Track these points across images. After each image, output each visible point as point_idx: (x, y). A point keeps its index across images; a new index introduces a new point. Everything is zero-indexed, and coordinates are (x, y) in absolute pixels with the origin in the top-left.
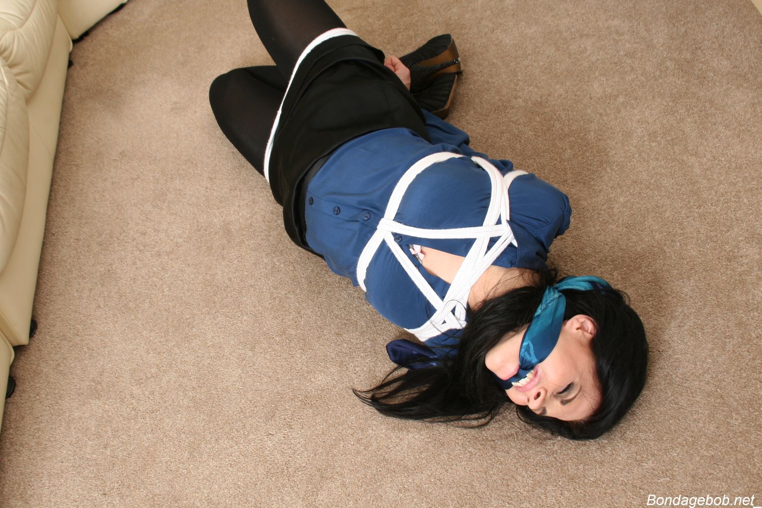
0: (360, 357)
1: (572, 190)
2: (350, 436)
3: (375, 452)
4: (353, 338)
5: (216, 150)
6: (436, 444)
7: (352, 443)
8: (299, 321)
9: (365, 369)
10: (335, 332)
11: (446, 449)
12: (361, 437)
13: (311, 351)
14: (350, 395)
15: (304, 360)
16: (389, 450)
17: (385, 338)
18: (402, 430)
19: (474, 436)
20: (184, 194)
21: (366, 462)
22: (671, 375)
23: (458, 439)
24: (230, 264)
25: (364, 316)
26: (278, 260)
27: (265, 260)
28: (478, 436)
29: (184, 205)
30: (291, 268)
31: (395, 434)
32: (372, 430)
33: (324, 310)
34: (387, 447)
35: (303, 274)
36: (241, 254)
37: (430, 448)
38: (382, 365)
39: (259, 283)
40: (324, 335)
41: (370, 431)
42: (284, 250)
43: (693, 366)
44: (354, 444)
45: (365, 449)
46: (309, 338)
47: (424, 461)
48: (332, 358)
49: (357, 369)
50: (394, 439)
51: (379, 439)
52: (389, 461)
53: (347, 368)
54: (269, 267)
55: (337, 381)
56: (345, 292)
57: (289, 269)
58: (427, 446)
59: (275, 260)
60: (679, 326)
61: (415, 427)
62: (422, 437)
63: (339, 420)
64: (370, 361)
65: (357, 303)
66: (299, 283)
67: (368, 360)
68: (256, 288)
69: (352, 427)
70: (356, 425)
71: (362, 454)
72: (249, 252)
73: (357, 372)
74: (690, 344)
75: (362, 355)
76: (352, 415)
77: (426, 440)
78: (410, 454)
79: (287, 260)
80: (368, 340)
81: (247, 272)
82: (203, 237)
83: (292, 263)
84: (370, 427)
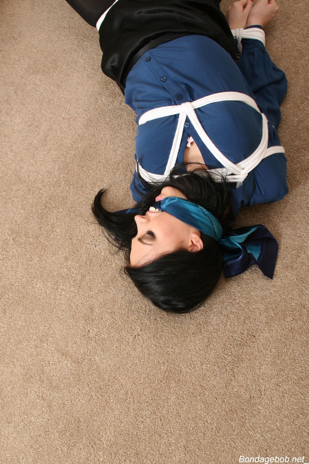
0: (69, 284)
1: (281, 223)
2: (33, 341)
3: (40, 361)
4: (73, 267)
5: (75, 60)
6: (76, 377)
7: (32, 346)
8: (50, 234)
9: (67, 296)
10: (65, 255)
11: (80, 385)
12: (39, 345)
13: (44, 262)
14: (48, 310)
15: (37, 266)
16: (48, 365)
17: (91, 279)
18: (63, 355)
19: (100, 386)
20: (38, 90)
21: (32, 365)
22: (246, 419)
23: (91, 382)
24: (35, 163)
25: (88, 253)
26: (63, 177)
27: (56, 173)
28: (102, 388)
29: (33, 99)
30: (67, 188)
31: (58, 355)
32: (47, 344)
33: (67, 235)
34: (49, 361)
35: (72, 198)
36: (45, 159)
37: (72, 378)
38: (78, 299)
39: (43, 189)
40: (58, 254)
41: (45, 344)
42: (71, 170)
43: (265, 422)
44: (32, 348)
45: (36, 355)
46: (48, 252)
47: (62, 386)
48: (53, 276)
49: (63, 293)
50: (55, 358)
51: (47, 353)
52: (45, 372)
53: (58, 287)
54: (55, 180)
55: (47, 295)
56: (87, 227)
57: (66, 188)
58: (70, 376)
59: (62, 176)
60: (277, 385)
61: (71, 358)
62: (71, 367)
63: (33, 325)
64: (73, 290)
65: (89, 241)
66: (66, 203)
67: (72, 289)
68: (40, 192)
69: (37, 335)
70: (40, 335)
71: (33, 357)
72: (50, 160)
73: (62, 295)
74: (275, 404)
75: (71, 283)
76: (42, 326)
77: (73, 371)
78: (58, 375)
79: (69, 180)
80: (80, 274)
81: (41, 175)
82: (30, 132)
83: (70, 184)
84: (47, 341)
